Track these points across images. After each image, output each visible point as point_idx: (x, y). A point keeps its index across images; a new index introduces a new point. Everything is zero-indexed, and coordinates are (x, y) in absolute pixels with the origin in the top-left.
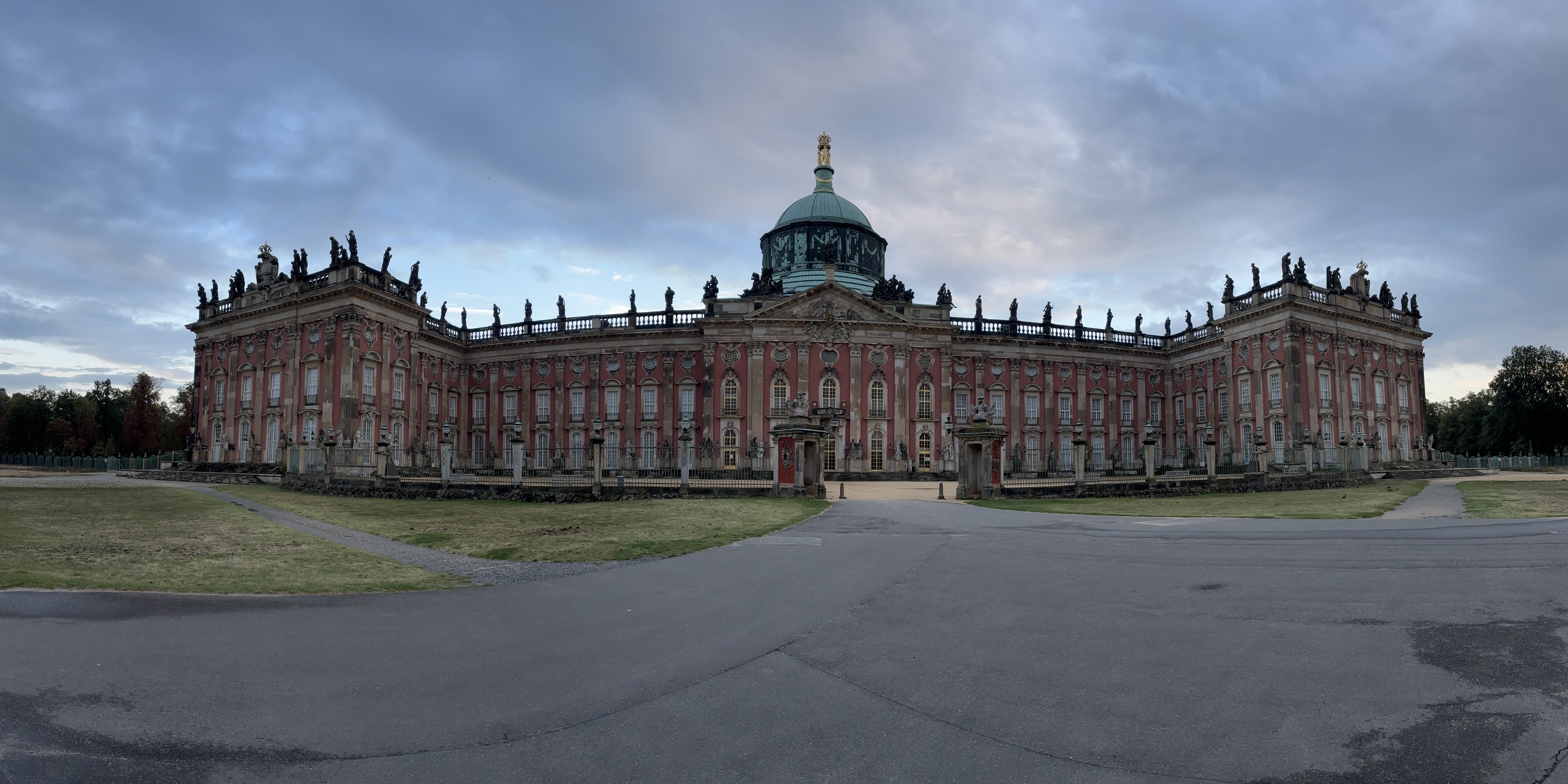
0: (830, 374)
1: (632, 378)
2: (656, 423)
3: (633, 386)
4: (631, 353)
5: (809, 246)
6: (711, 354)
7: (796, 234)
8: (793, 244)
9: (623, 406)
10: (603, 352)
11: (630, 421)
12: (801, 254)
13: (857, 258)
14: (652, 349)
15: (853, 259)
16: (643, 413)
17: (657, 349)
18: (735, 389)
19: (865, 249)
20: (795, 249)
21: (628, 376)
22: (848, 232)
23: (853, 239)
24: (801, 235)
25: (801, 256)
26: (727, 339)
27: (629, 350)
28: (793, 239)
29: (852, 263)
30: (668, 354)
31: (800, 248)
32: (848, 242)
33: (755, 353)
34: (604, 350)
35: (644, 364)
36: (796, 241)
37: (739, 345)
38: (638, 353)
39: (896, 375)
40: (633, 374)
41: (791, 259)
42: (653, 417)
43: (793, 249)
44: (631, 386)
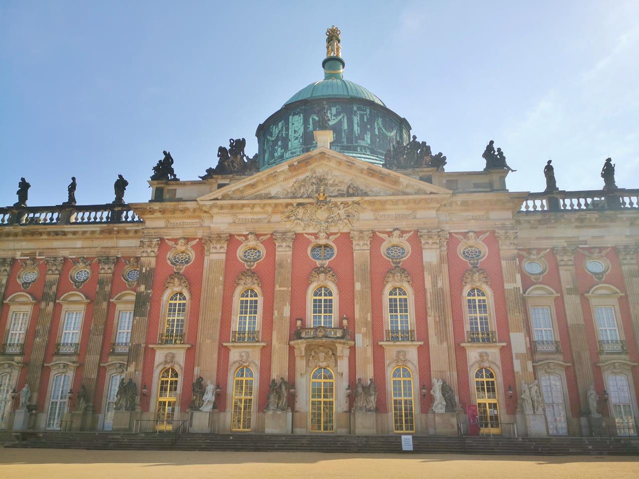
0: (322, 276)
1: (51, 293)
2: (74, 358)
3: (51, 304)
4: (55, 259)
5: (306, 128)
6: (153, 254)
7: (291, 117)
8: (287, 129)
9: (31, 333)
10: (18, 256)
11: (37, 356)
12: (297, 138)
13: (368, 138)
14: (86, 253)
15: (363, 139)
16: (59, 345)
17: (92, 253)
18: (184, 304)
19: (379, 129)
20: (290, 134)
21: (46, 290)
22: (355, 108)
23: (362, 116)
24: (296, 117)
25: (297, 141)
26: (177, 233)
27: (54, 255)
28: (287, 123)
29: (362, 143)
30: (107, 260)
31: (295, 131)
32: (356, 119)
33: (214, 251)
34: (19, 253)
35: (73, 273)
36: (290, 124)
37: (194, 242)
38: (65, 259)
39: (426, 274)
40: (54, 288)
41: (285, 147)
42: (72, 350)
43: (287, 135)
44: (48, 305)
